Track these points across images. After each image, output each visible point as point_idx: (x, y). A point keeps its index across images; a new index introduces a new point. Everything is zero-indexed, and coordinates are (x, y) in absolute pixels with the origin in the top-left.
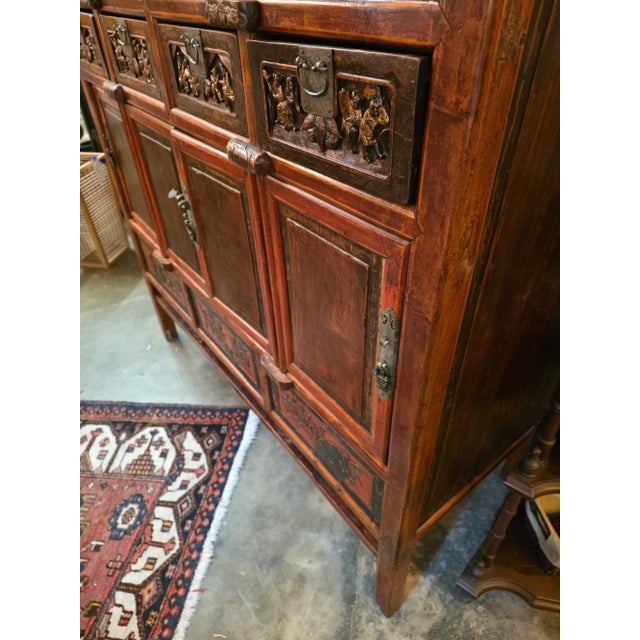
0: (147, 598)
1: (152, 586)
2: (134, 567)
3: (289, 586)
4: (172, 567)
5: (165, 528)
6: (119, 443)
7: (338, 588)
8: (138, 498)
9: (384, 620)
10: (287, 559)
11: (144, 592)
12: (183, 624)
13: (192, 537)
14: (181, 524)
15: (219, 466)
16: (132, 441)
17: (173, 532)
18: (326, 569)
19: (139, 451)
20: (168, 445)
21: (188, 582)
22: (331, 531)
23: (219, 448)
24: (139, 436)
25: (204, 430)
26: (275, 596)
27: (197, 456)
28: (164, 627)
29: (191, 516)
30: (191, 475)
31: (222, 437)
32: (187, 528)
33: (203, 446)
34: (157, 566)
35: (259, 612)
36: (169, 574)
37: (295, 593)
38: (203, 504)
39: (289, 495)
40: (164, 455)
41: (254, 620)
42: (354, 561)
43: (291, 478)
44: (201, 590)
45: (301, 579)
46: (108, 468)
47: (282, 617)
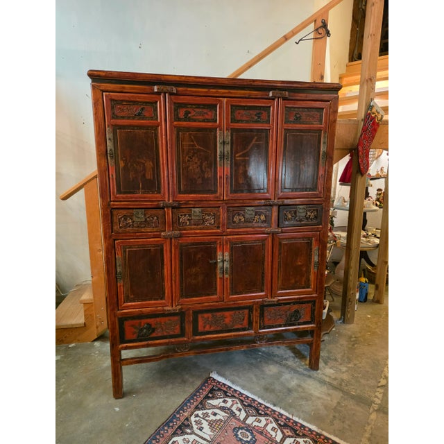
0: (290, 434)
1: (285, 431)
2: (274, 436)
3: (300, 390)
4: (279, 422)
5: (259, 421)
6: (193, 433)
7: (306, 378)
8: (235, 430)
9: (319, 371)
10: (290, 387)
11: (287, 434)
12: (305, 424)
13: (268, 412)
14: (260, 415)
15: (236, 395)
16: (195, 427)
17: (263, 419)
18: (297, 379)
19: (205, 424)
20: (210, 412)
21: (287, 418)
22: (284, 372)
23: (225, 393)
24: (194, 423)
25: (210, 395)
26: (303, 394)
27: (224, 401)
28: (304, 430)
29: (257, 410)
30: (235, 406)
31: (219, 389)
32: (263, 413)
33: (220, 398)
34: (276, 427)
35: (307, 401)
36: (282, 424)
37: (303, 389)
38: (253, 404)
39: (263, 378)
40: (215, 414)
41: (310, 402)
42: (298, 371)
43: (256, 375)
44: (293, 415)
45: (299, 386)
46: (207, 441)
47: (311, 395)
